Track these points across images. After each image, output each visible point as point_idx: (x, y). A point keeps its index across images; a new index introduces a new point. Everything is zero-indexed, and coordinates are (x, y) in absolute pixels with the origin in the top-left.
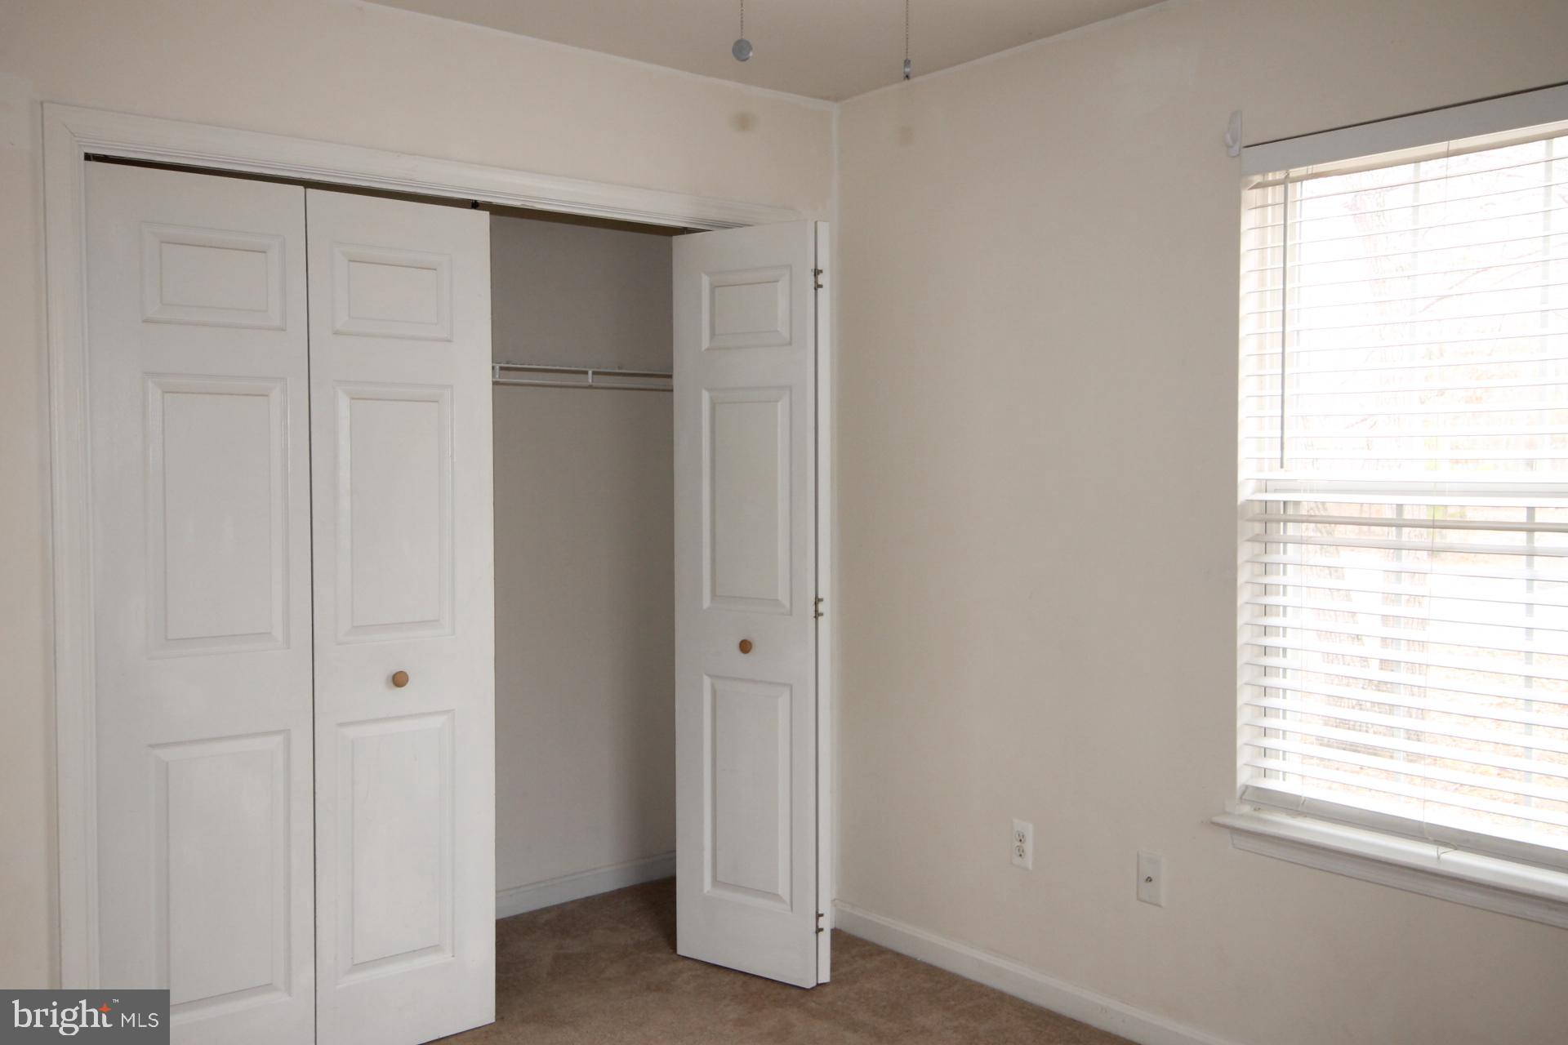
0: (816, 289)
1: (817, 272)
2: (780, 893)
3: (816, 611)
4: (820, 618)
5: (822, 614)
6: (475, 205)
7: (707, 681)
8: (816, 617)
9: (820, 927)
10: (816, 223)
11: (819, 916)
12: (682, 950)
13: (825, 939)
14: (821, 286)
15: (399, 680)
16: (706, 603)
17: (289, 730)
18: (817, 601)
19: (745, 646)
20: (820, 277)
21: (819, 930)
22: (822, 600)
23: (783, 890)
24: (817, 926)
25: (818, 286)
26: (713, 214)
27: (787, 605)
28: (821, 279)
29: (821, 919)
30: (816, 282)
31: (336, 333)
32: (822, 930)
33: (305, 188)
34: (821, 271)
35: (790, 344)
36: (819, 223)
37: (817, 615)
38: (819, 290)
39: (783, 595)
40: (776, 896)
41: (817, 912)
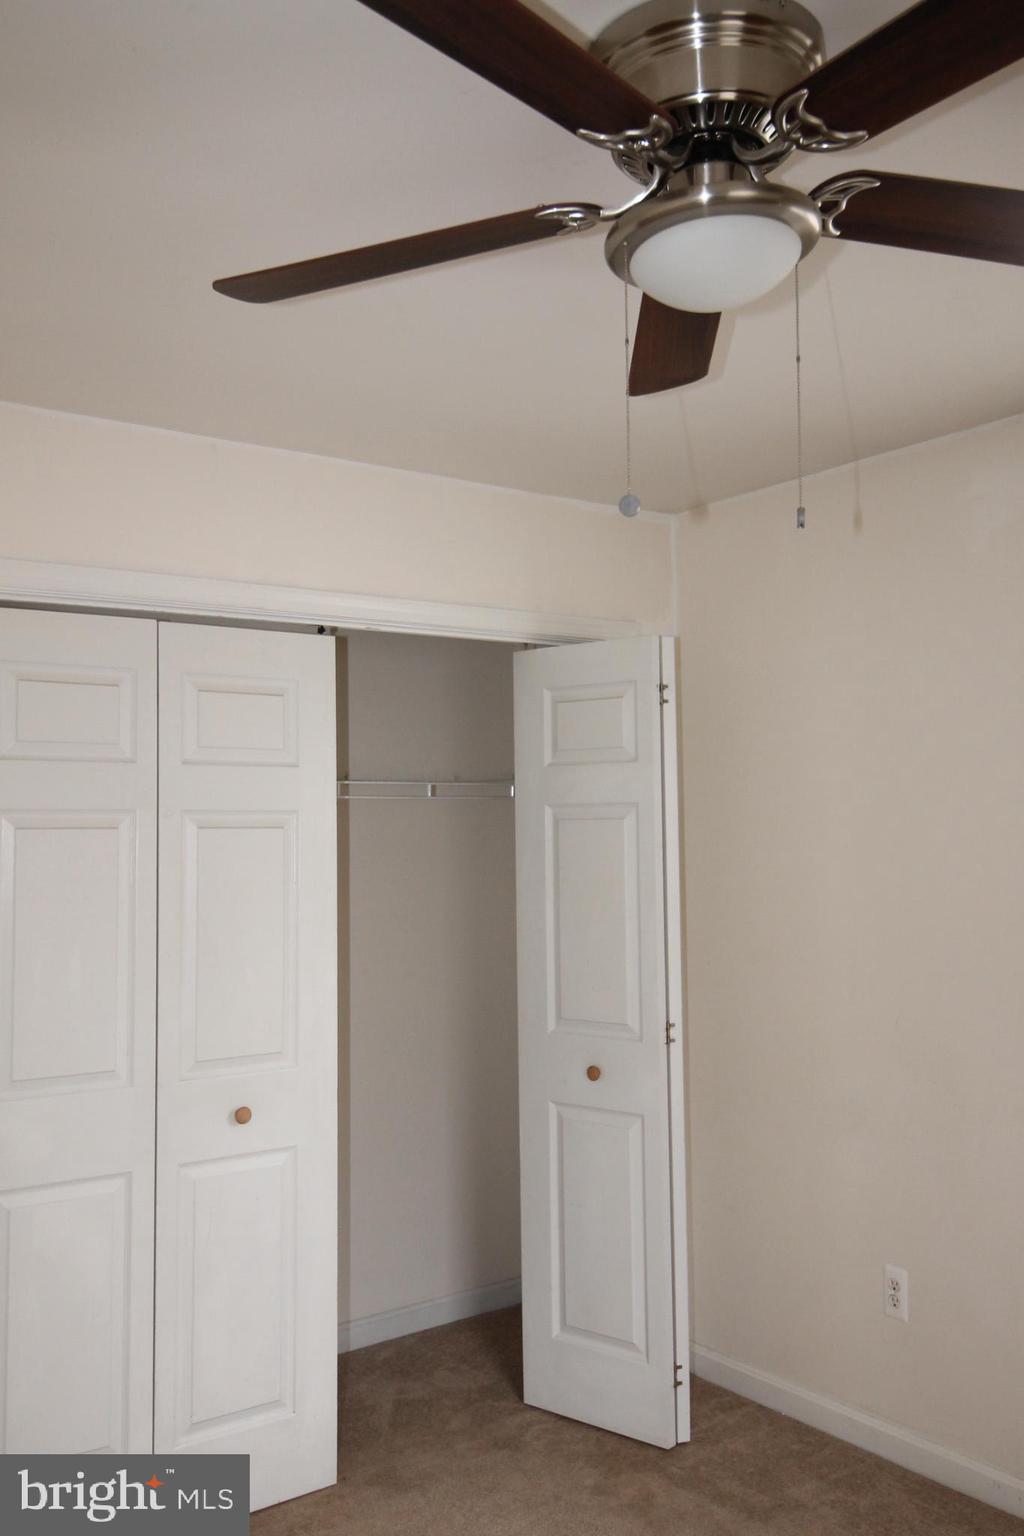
0: (661, 704)
1: (662, 688)
2: (635, 1342)
3: (668, 1037)
4: (672, 1044)
5: (674, 1041)
6: (321, 630)
7: (553, 1109)
8: (668, 1043)
9: (679, 1380)
10: (660, 638)
11: (677, 1368)
12: (529, 1399)
13: (684, 1391)
14: (666, 701)
15: (242, 1116)
16: (551, 1025)
17: (130, 1173)
18: (669, 1026)
19: (593, 1073)
20: (665, 692)
21: (677, 1384)
22: (673, 1025)
23: (638, 1338)
24: (675, 1379)
25: (663, 702)
26: (554, 630)
27: (636, 1028)
28: (667, 694)
29: (679, 1371)
30: (662, 697)
31: (185, 763)
32: (680, 1383)
33: (158, 620)
34: (667, 687)
35: (635, 760)
36: (664, 639)
37: (669, 1040)
38: (665, 705)
39: (632, 1020)
40: (630, 1345)
41: (675, 1363)
